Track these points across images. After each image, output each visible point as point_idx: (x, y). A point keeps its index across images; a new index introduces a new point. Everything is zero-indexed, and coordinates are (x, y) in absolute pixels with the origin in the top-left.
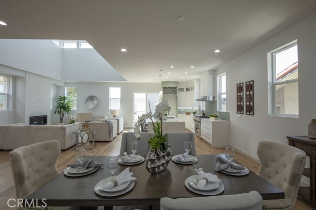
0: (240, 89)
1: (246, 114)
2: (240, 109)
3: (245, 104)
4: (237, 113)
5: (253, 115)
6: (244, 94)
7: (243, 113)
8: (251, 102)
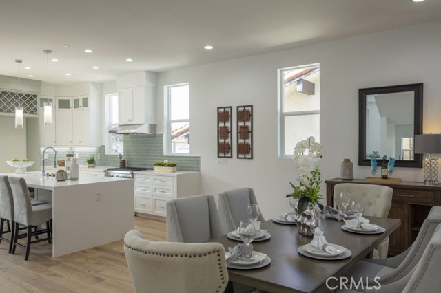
0: (224, 116)
1: (238, 157)
2: (224, 149)
3: (234, 140)
4: (219, 157)
5: (252, 158)
6: (234, 125)
7: (231, 157)
8: (248, 138)
